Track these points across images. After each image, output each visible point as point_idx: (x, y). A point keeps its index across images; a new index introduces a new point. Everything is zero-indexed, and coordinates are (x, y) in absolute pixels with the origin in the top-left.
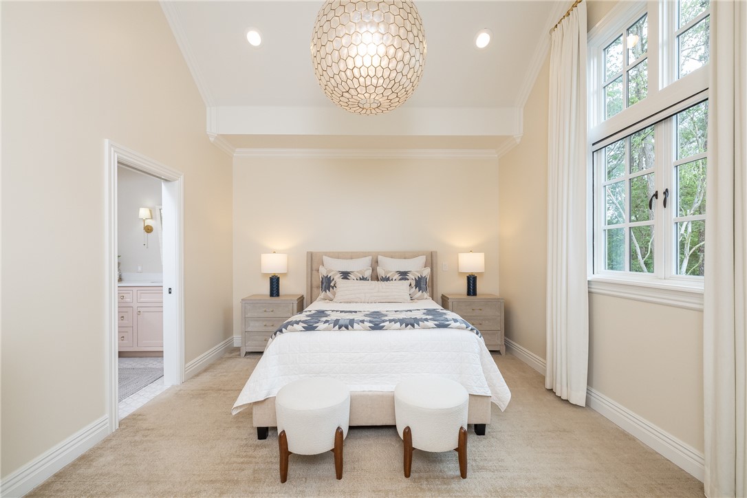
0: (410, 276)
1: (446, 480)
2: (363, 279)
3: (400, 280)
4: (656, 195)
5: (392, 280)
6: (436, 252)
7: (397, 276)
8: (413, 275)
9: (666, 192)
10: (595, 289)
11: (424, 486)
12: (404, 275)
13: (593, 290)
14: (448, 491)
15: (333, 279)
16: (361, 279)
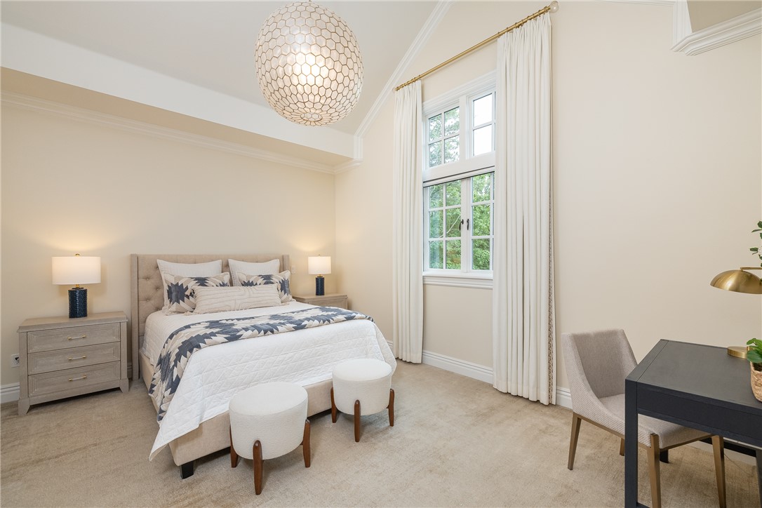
0: (274, 279)
1: (384, 431)
2: (223, 285)
3: (265, 284)
4: (463, 222)
5: (256, 284)
6: (288, 256)
7: (261, 280)
8: (276, 278)
9: (468, 221)
10: (428, 281)
11: (374, 441)
12: (268, 279)
13: (426, 282)
14: (391, 437)
15: (187, 288)
16: (221, 285)
